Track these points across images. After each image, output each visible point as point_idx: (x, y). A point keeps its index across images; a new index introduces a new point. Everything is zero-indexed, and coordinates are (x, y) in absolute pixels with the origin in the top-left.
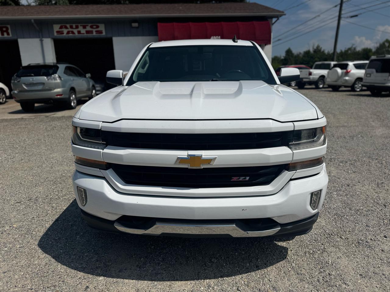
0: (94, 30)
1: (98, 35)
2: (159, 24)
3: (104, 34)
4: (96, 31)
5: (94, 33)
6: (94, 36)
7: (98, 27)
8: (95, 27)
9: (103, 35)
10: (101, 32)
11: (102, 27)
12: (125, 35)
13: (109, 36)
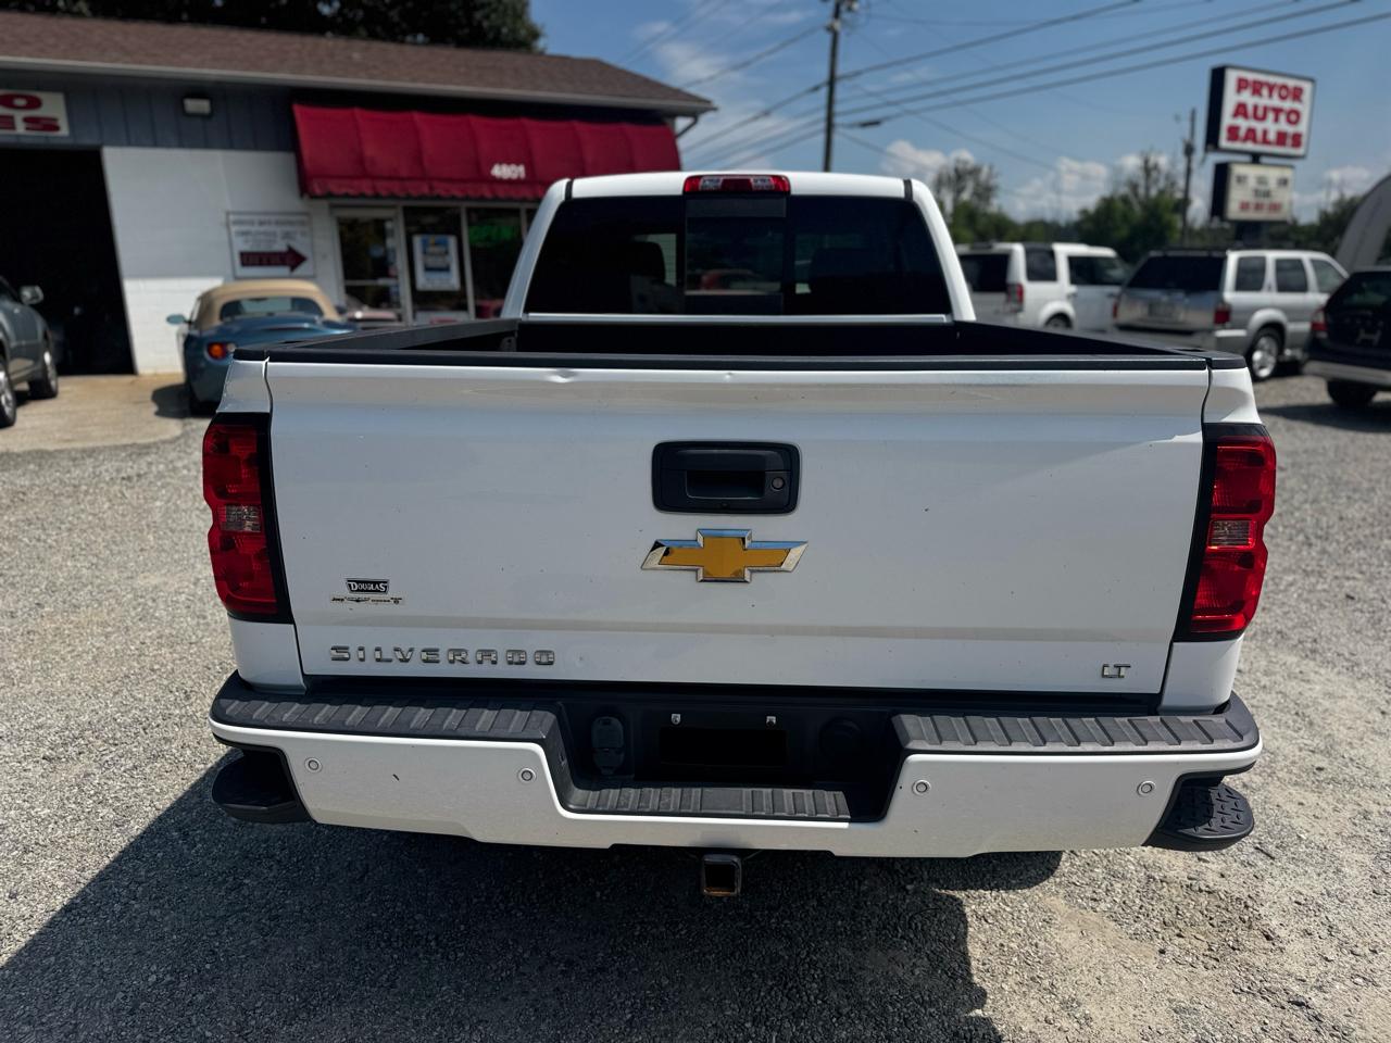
0: (19, 116)
1: (37, 137)
2: (298, 109)
3: (64, 131)
4: (26, 120)
5: (21, 128)
6: (18, 136)
7: (34, 103)
8: (20, 102)
9: (62, 138)
10: (52, 126)
11: (53, 106)
12: (156, 143)
13: (87, 140)
